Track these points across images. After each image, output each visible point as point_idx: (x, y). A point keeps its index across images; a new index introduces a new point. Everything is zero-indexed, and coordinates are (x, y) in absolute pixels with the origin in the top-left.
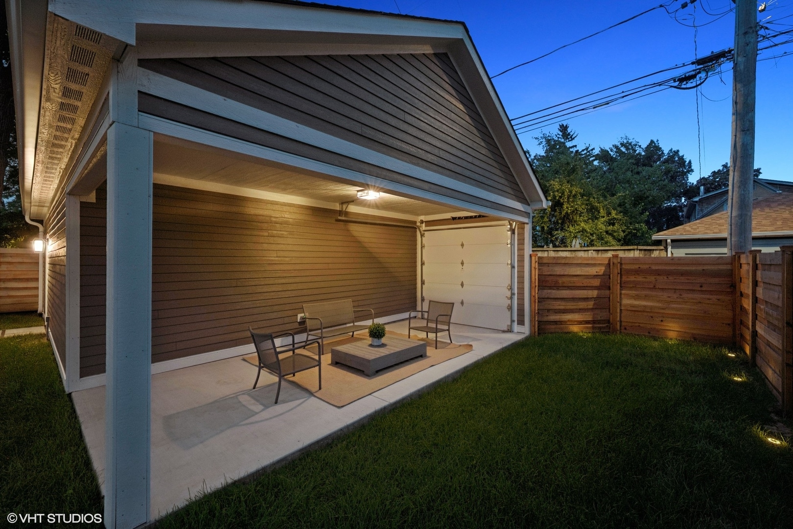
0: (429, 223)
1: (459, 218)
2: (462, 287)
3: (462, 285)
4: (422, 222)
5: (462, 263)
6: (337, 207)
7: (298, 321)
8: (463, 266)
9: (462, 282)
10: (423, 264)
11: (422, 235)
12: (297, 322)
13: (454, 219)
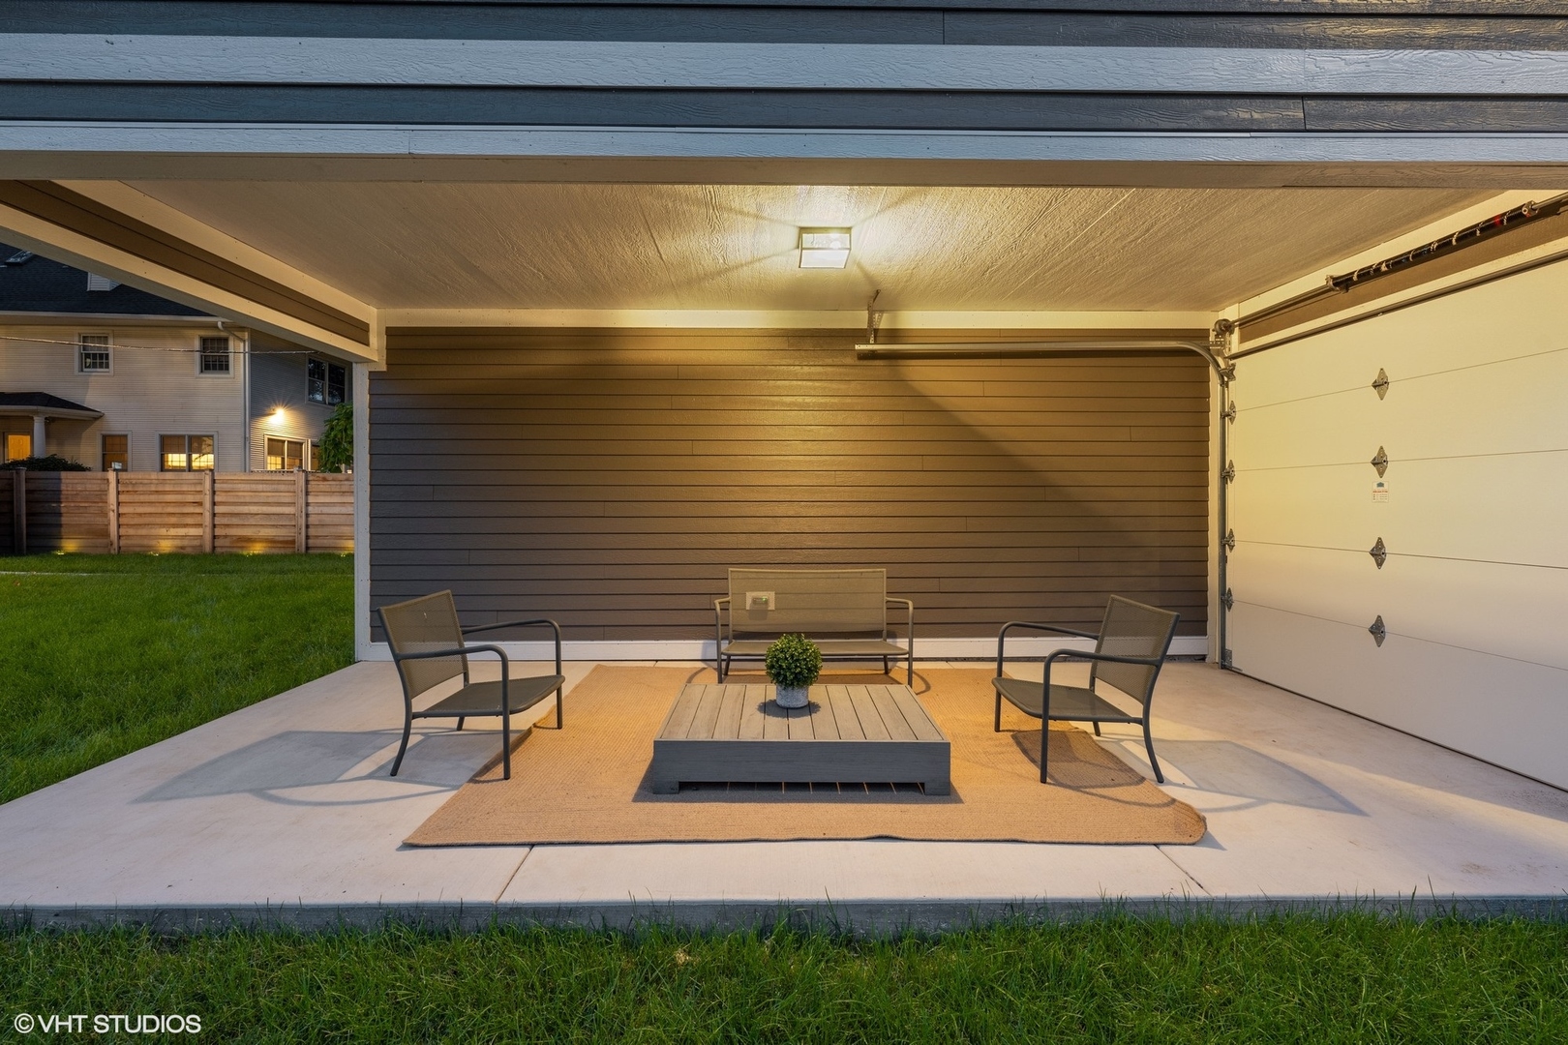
0: (1252, 325)
1: (1367, 275)
2: (1380, 564)
3: (1378, 553)
4: (1225, 328)
5: (1380, 463)
6: (859, 319)
7: (748, 608)
8: (1381, 474)
9: (1380, 542)
10: (1226, 476)
11: (1226, 377)
12: (745, 609)
13: (1343, 283)
